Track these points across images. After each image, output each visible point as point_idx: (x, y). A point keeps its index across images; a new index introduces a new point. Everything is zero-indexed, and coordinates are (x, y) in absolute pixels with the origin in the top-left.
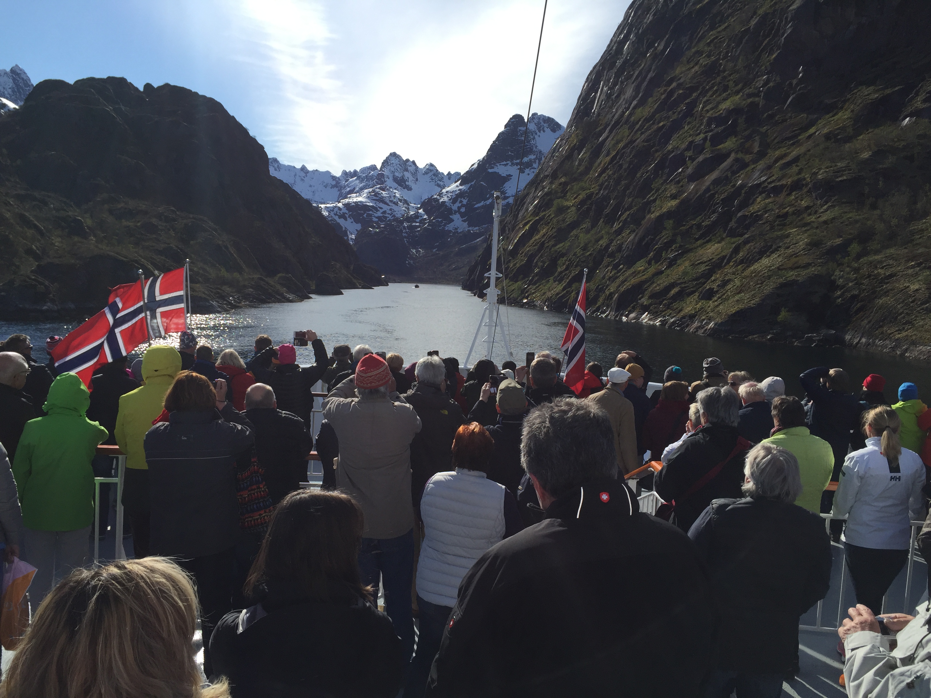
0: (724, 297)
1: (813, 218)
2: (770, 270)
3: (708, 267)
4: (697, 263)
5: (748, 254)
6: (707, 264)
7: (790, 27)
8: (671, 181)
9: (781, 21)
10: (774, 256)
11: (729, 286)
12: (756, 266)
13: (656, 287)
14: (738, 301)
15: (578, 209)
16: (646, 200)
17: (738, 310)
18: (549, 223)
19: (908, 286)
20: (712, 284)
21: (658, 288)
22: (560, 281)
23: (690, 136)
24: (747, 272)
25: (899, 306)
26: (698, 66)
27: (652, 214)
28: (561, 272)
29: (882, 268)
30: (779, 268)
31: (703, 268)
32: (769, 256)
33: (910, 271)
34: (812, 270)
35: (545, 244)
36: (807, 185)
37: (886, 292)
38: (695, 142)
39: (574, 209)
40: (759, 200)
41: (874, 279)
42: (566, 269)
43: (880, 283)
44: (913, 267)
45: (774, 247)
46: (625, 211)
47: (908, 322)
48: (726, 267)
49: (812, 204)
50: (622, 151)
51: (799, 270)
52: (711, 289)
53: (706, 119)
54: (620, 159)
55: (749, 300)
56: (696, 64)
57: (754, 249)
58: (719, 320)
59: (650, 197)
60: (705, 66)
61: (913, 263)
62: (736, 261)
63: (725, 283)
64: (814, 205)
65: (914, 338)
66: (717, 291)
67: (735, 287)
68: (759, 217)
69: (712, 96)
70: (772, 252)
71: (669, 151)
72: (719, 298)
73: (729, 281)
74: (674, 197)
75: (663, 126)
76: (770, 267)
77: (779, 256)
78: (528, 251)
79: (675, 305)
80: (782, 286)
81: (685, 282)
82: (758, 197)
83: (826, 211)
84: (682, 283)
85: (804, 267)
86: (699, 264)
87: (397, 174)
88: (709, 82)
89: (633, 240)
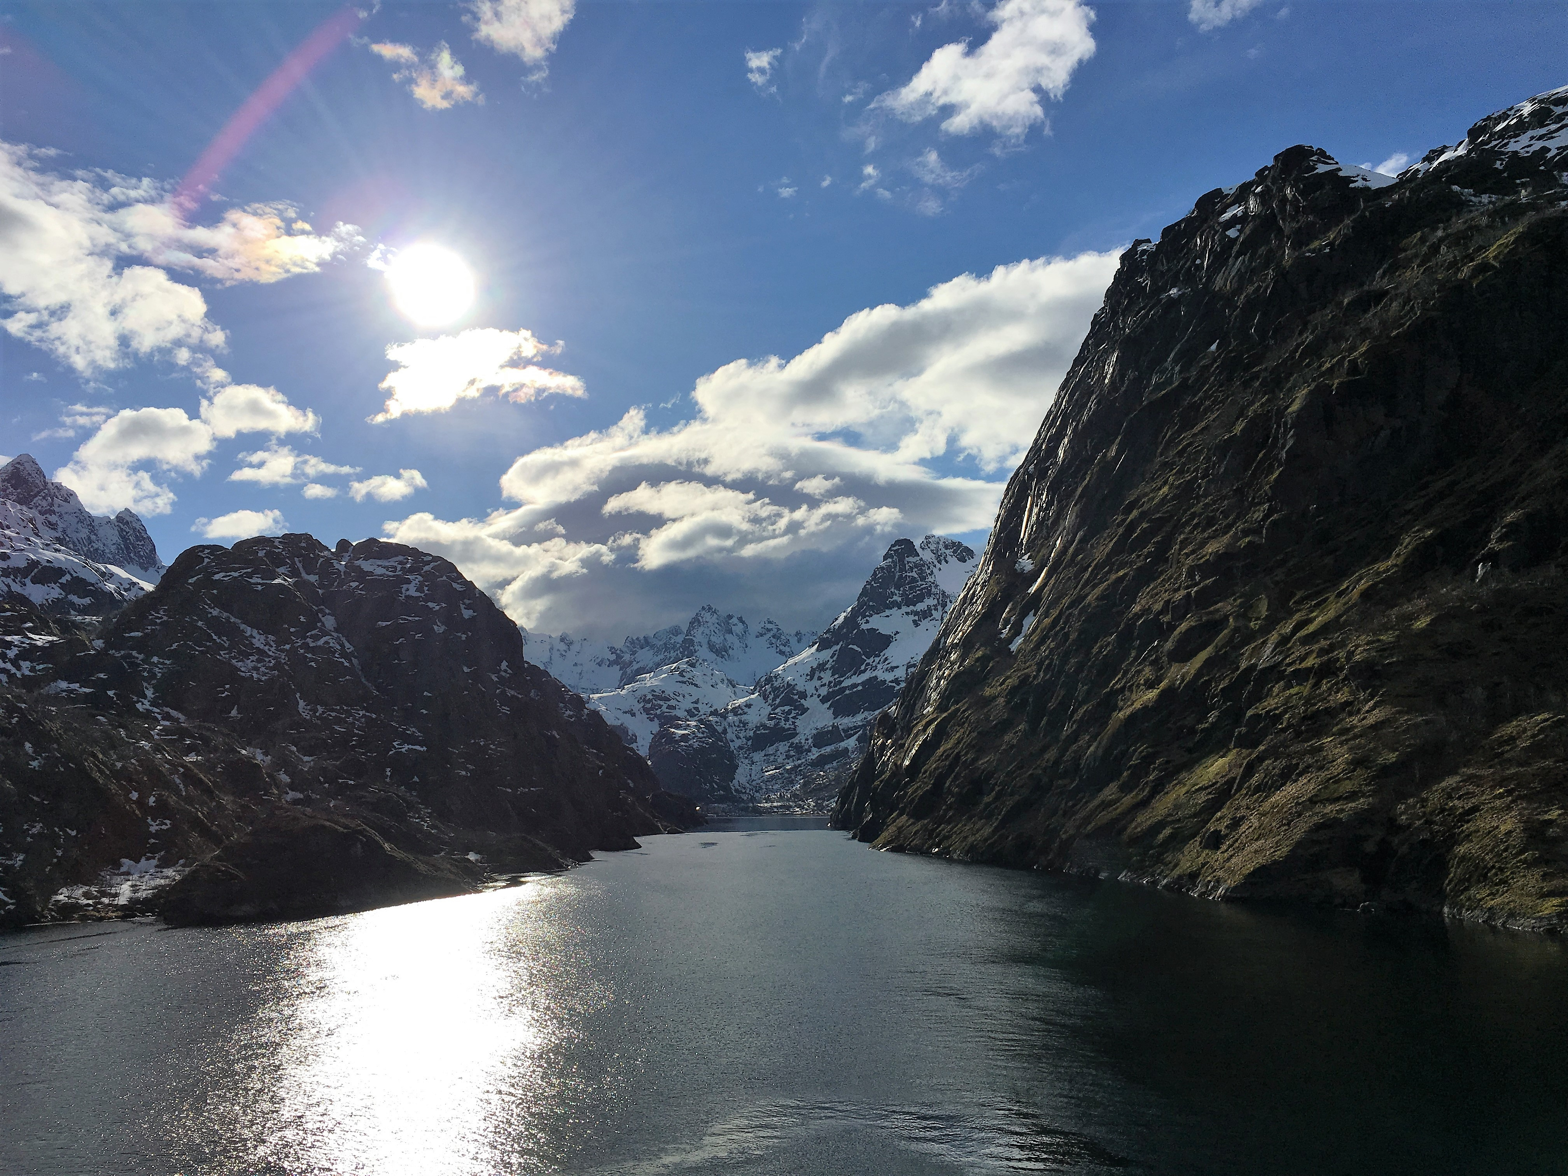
0: (1237, 845)
1: (1355, 720)
2: (1298, 804)
3: (1210, 797)
4: (1193, 789)
5: (1265, 777)
6: (1209, 790)
7: (1292, 436)
8: (1145, 659)
9: (1279, 426)
10: (1303, 780)
11: (1243, 828)
12: (1277, 797)
13: (1136, 828)
14: (1256, 852)
15: (1008, 702)
16: (1108, 689)
17: (1257, 866)
18: (964, 723)
19: (1497, 827)
20: (1219, 823)
21: (1139, 829)
22: (989, 817)
23: (1166, 591)
24: (1266, 806)
25: (1487, 857)
26: (1167, 487)
27: (1120, 711)
28: (988, 805)
29: (1459, 798)
30: (1310, 800)
31: (1202, 798)
32: (1296, 781)
33: (1498, 803)
34: (1361, 803)
35: (960, 757)
36: (1342, 669)
37: (1468, 836)
38: (1174, 602)
39: (1001, 700)
40: (1276, 690)
41: (1449, 815)
42: (996, 799)
43: (1458, 821)
44: (1501, 796)
45: (1301, 766)
46: (1080, 706)
47: (1504, 882)
48: (1237, 796)
49: (1351, 698)
50: (1067, 612)
51: (1341, 802)
52: (1217, 832)
53: (1187, 567)
54: (1065, 623)
55: (1272, 850)
56: (1165, 483)
57: (1274, 769)
58: (1231, 883)
59: (1116, 683)
60: (1177, 488)
61: (1501, 790)
62: (1249, 787)
63: (1236, 823)
64: (1355, 699)
65: (1512, 905)
66: (1227, 835)
67: (1251, 830)
68: (1278, 718)
69: (1191, 532)
70: (1300, 775)
71: (1136, 614)
72: (1230, 846)
73: (1243, 818)
74: (1150, 685)
75: (1126, 575)
76: (1298, 798)
77: (1309, 781)
78: (935, 768)
79: (1168, 857)
80: (1318, 827)
81: (1179, 820)
82: (1274, 686)
83: (1373, 708)
84: (1173, 822)
85: (1346, 798)
86: (1197, 790)
87: (713, 639)
88: (1185, 512)
89: (1095, 752)
